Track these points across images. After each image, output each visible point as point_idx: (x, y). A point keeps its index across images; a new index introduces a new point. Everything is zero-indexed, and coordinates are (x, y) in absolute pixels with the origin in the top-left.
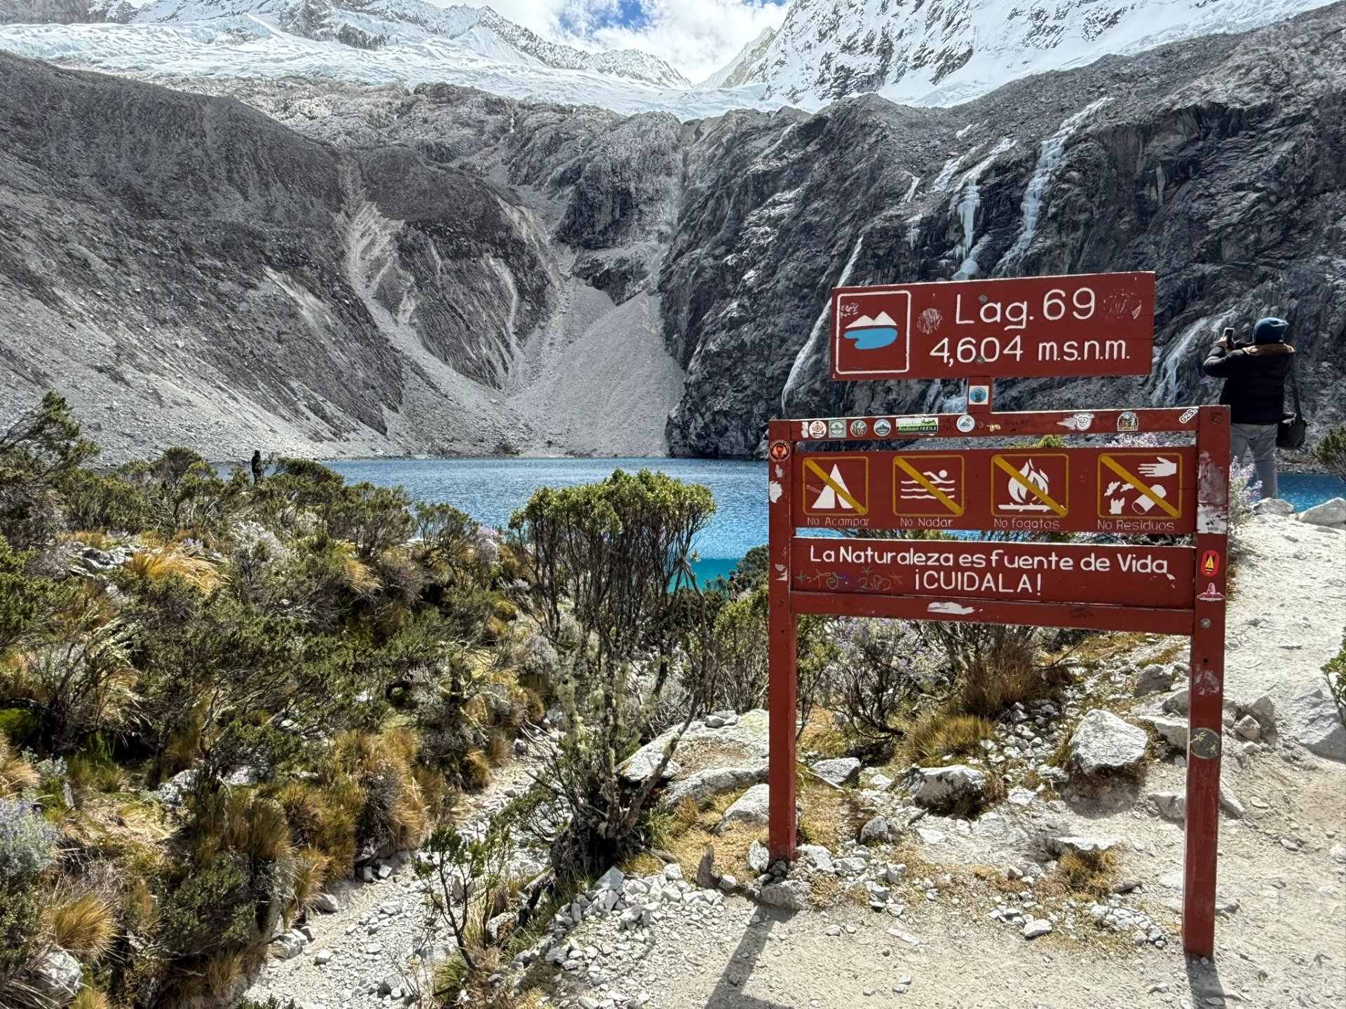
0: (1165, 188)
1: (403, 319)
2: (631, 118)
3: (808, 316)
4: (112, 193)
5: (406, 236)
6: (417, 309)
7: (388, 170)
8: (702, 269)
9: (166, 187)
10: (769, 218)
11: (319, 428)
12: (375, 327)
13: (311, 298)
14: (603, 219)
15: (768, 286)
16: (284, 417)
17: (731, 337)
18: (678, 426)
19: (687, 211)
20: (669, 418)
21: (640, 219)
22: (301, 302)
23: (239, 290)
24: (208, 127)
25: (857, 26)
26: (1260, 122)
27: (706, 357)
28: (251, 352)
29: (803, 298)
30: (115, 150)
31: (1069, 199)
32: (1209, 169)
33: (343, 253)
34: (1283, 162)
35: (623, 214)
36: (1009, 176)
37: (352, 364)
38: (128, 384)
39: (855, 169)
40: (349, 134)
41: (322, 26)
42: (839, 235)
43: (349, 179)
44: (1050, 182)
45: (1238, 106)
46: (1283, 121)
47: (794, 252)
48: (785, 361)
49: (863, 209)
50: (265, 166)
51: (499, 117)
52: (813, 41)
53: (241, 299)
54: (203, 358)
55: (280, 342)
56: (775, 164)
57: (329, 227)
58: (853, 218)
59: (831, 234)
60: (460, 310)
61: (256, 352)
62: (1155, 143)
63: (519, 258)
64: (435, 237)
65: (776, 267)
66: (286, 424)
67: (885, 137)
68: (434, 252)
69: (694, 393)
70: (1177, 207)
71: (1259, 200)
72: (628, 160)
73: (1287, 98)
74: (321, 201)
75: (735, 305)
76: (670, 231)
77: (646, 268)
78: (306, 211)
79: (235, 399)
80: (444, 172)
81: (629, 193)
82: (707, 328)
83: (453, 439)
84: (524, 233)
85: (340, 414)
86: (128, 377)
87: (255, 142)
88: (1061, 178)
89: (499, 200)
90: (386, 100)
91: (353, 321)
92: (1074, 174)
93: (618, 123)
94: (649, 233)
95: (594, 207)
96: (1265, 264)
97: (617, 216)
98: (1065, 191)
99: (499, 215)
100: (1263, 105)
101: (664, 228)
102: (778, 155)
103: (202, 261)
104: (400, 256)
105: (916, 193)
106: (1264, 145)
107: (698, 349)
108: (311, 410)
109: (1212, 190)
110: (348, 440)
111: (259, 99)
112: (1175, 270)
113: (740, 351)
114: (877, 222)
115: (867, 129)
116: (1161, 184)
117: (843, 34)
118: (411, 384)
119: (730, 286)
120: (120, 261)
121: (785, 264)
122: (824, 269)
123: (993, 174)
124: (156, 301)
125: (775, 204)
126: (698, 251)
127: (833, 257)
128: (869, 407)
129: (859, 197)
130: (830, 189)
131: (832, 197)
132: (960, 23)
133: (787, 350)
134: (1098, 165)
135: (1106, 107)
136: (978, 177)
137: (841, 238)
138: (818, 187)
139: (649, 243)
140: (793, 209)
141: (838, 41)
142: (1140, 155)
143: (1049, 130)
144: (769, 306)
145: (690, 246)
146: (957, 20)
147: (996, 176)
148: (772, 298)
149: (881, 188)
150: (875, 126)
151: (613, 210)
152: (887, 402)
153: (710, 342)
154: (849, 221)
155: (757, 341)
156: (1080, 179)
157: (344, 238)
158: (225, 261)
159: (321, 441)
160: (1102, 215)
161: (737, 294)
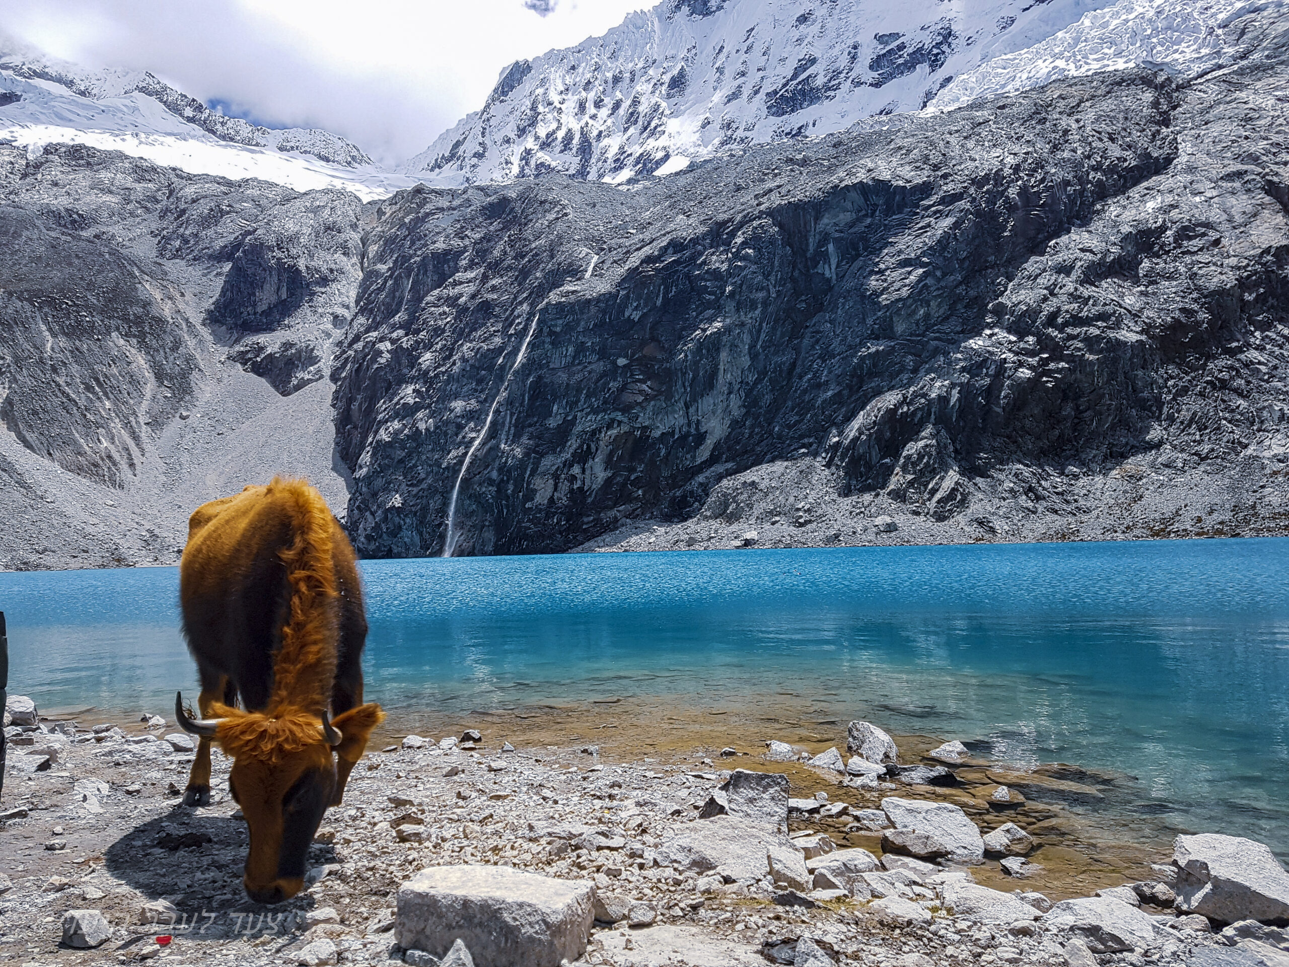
0: (837, 266)
2: (305, 194)
3: (485, 400)
8: (379, 353)
10: (448, 298)
14: (266, 297)
15: (443, 369)
17: (405, 426)
19: (364, 292)
21: (311, 300)
25: (554, 125)
26: (922, 199)
27: (379, 447)
29: (480, 381)
31: (746, 275)
32: (878, 246)
34: (946, 236)
35: (291, 294)
36: (687, 253)
39: (533, 246)
42: (516, 313)
44: (727, 260)
45: (900, 183)
46: (943, 198)
47: (471, 331)
48: (462, 450)
49: (540, 285)
56: (456, 243)
58: (530, 295)
59: (509, 313)
62: (825, 220)
64: (47, 310)
65: (453, 349)
67: (566, 215)
68: (43, 328)
69: (364, 489)
70: (849, 284)
71: (925, 275)
72: (297, 236)
73: (945, 176)
75: (410, 390)
76: (346, 315)
77: (316, 353)
81: (298, 271)
82: (381, 417)
84: (167, 310)
88: (736, 256)
89: (137, 271)
92: (749, 251)
93: (290, 197)
94: (322, 315)
95: (255, 284)
96: (936, 339)
97: (284, 296)
98: (742, 269)
99: (137, 289)
100: (924, 183)
101: (340, 311)
102: (460, 234)
105: (595, 270)
106: (927, 220)
109: (882, 267)
112: (850, 347)
113: (414, 441)
114: (554, 297)
115: (547, 206)
116: (834, 262)
119: (405, 371)
121: (462, 345)
122: (501, 350)
123: (670, 250)
125: (455, 284)
126: (374, 334)
127: (511, 335)
128: (552, 497)
129: (538, 274)
130: (509, 266)
131: (510, 274)
132: (655, 128)
133: (464, 437)
134: (772, 242)
135: (779, 187)
136: (656, 253)
137: (519, 316)
138: (497, 264)
139: (321, 327)
140: (471, 288)
141: (537, 138)
142: (812, 233)
143: (725, 208)
144: (445, 390)
145: (368, 331)
146: (653, 125)
147: (674, 253)
148: (447, 382)
149: (559, 264)
150: (555, 203)
151: (278, 289)
152: (572, 491)
153: (382, 431)
154: (527, 298)
155: (433, 429)
156: (755, 257)
160: (779, 293)
161: (413, 378)
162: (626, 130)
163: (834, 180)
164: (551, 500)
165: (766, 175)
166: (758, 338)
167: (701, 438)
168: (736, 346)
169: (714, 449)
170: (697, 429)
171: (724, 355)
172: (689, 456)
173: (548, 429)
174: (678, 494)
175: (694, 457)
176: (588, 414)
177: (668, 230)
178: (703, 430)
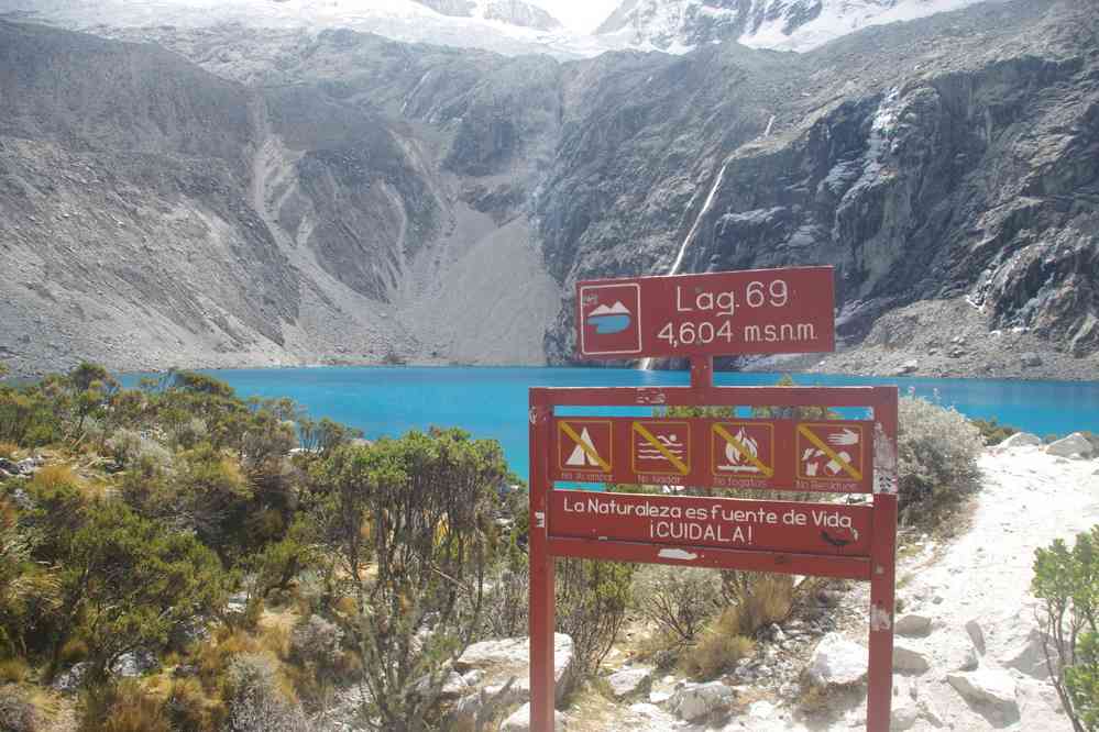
0: (993, 130)
1: (302, 239)
2: (514, 59)
3: (675, 238)
5: (306, 164)
6: (315, 231)
7: (292, 106)
8: (579, 194)
9: (95, 124)
10: (640, 149)
11: (224, 339)
12: (276, 247)
13: (219, 221)
14: (487, 149)
16: (191, 330)
17: (605, 257)
18: (554, 339)
19: (566, 138)
20: (546, 331)
21: (520, 149)
22: (210, 225)
23: (155, 213)
24: (134, 70)
26: (1072, 74)
28: (164, 270)
29: (671, 222)
30: (52, 92)
31: (909, 136)
32: (1030, 114)
33: (249, 181)
34: (1093, 110)
35: (505, 144)
36: (856, 115)
37: (255, 281)
38: (53, 300)
39: (717, 106)
40: (258, 74)
42: (703, 165)
43: (257, 114)
44: (892, 121)
45: (1052, 60)
46: (1091, 74)
47: (662, 180)
49: (725, 142)
50: (182, 104)
51: (395, 58)
53: (156, 223)
54: (122, 277)
55: (190, 261)
56: (644, 100)
57: (237, 157)
58: (716, 148)
59: (696, 164)
60: (354, 232)
61: (168, 270)
62: (983, 89)
63: (409, 184)
64: (333, 165)
65: (646, 193)
66: (193, 336)
67: (744, 79)
68: (331, 178)
70: (1003, 146)
71: (1073, 142)
72: (510, 96)
73: (1093, 54)
74: (231, 134)
75: (608, 228)
76: (548, 160)
77: (525, 193)
78: (217, 143)
79: (148, 314)
80: (342, 107)
81: (511, 126)
82: (582, 249)
84: (414, 160)
85: (242, 327)
86: (55, 293)
87: (175, 83)
88: (901, 118)
89: (393, 132)
90: (293, 44)
91: (257, 242)
92: (912, 115)
93: (502, 63)
94: (529, 161)
95: (479, 138)
96: (1080, 198)
97: (500, 145)
98: (906, 130)
99: (392, 146)
100: (1074, 59)
102: (648, 92)
103: (123, 189)
104: (301, 183)
105: (773, 129)
106: (1076, 93)
107: (574, 267)
108: (215, 322)
109: (1034, 133)
110: (248, 351)
111: (178, 44)
112: (1004, 202)
113: (612, 269)
114: (737, 153)
115: (727, 71)
116: (989, 127)
118: (307, 299)
119: (604, 210)
120: (52, 189)
121: (654, 190)
122: (689, 196)
123: (842, 112)
124: (82, 224)
125: (644, 136)
127: (698, 185)
129: (721, 132)
130: (695, 124)
131: (696, 131)
134: (933, 107)
135: (939, 58)
136: (829, 115)
137: (705, 168)
138: (684, 121)
139: (529, 171)
140: (661, 142)
142: (970, 101)
144: (640, 229)
147: (845, 115)
148: (642, 222)
149: (741, 123)
151: (496, 141)
153: (585, 262)
154: (712, 153)
155: (629, 261)
156: (917, 120)
157: (250, 167)
158: (144, 189)
159: (224, 352)
160: (939, 152)
161: (610, 217)
163: (990, 54)
166: (919, 188)
167: (864, 276)
168: (899, 197)
169: (876, 286)
170: (862, 267)
171: (888, 204)
177: (838, 94)
178: (867, 267)
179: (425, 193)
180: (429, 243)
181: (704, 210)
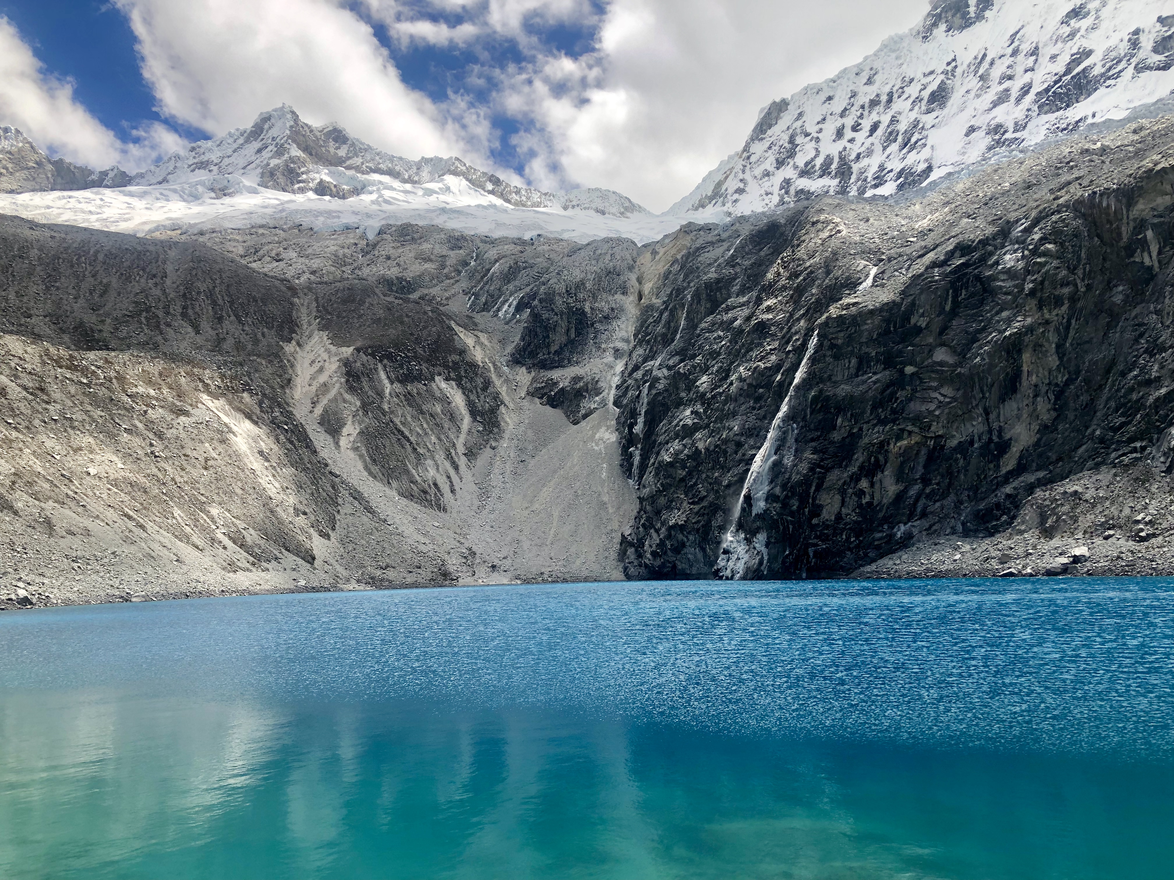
0: (1160, 253)
1: (346, 442)
2: (588, 244)
3: (764, 417)
4: (63, 331)
5: (356, 362)
6: (361, 433)
7: (344, 301)
8: (657, 379)
9: (118, 322)
10: (722, 323)
11: (235, 557)
12: (315, 452)
13: (247, 425)
14: (558, 339)
15: (721, 390)
16: (196, 547)
17: (685, 446)
18: (631, 544)
19: (642, 326)
20: (623, 535)
21: (595, 337)
22: (235, 429)
23: (169, 417)
24: (170, 268)
25: (813, 154)
27: (662, 468)
28: (173, 479)
29: (758, 399)
30: (74, 292)
31: (1047, 272)
33: (289, 381)
35: (578, 333)
36: (976, 255)
37: (284, 489)
38: (16, 513)
39: (808, 264)
40: (313, 273)
41: (299, 182)
42: (793, 330)
43: (304, 310)
44: (1023, 257)
47: (747, 352)
48: (742, 467)
49: (818, 301)
50: (220, 302)
51: (461, 251)
52: (771, 169)
53: (170, 427)
54: (116, 486)
55: (206, 468)
56: (728, 271)
57: (277, 356)
58: (807, 311)
59: (785, 331)
60: (407, 433)
61: (178, 479)
62: (1140, 206)
63: (471, 380)
64: (385, 361)
65: (729, 370)
66: (197, 553)
67: (839, 232)
68: (383, 375)
69: (648, 508)
72: (583, 282)
74: (273, 332)
75: (688, 412)
76: (626, 348)
77: (601, 384)
78: (256, 342)
79: (142, 527)
80: (401, 301)
81: (584, 313)
82: (661, 439)
83: (387, 566)
84: (478, 356)
85: (262, 542)
86: (20, 505)
87: (214, 281)
88: (1035, 253)
89: (453, 324)
90: (352, 241)
91: (290, 446)
92: (1050, 246)
93: (575, 250)
94: (605, 350)
95: (549, 328)
97: (573, 336)
98: (1042, 265)
99: (454, 340)
101: (620, 345)
102: (731, 262)
103: (134, 390)
104: (347, 381)
105: (875, 281)
107: (652, 461)
108: (230, 538)
110: (267, 569)
111: (229, 246)
113: (694, 460)
114: (834, 311)
115: (820, 226)
116: (1154, 249)
117: (801, 160)
118: (346, 509)
119: (683, 394)
120: (42, 390)
121: (738, 365)
122: (777, 367)
123: (958, 253)
124: (74, 428)
125: (728, 309)
126: (652, 363)
127: (789, 351)
128: (839, 513)
129: (814, 291)
130: (783, 286)
131: (785, 294)
132: (916, 142)
133: (744, 455)
134: (1076, 235)
135: (1077, 179)
136: (942, 258)
137: (796, 333)
138: (770, 285)
139: (605, 360)
140: (746, 312)
141: (796, 167)
142: (1125, 220)
143: (1016, 207)
144: (723, 410)
145: (645, 361)
146: (913, 140)
147: (962, 256)
148: (725, 402)
149: (836, 279)
150: (827, 222)
151: (568, 330)
152: (860, 506)
153: (663, 452)
154: (804, 315)
155: (712, 448)
156: (1057, 251)
157: (292, 366)
158: (159, 389)
159: (235, 572)
160: (1089, 287)
161: (691, 401)
162: (885, 149)
163: (1147, 163)
164: (839, 517)
165: (1060, 168)
166: (1066, 337)
167: (1004, 447)
168: (1041, 346)
169: (1021, 458)
170: (1000, 436)
171: (1026, 357)
172: (991, 466)
173: (832, 443)
174: (981, 507)
175: (998, 467)
176: (875, 425)
177: (953, 234)
178: (1007, 436)
179: (490, 390)
180: (494, 444)
181: (796, 381)
